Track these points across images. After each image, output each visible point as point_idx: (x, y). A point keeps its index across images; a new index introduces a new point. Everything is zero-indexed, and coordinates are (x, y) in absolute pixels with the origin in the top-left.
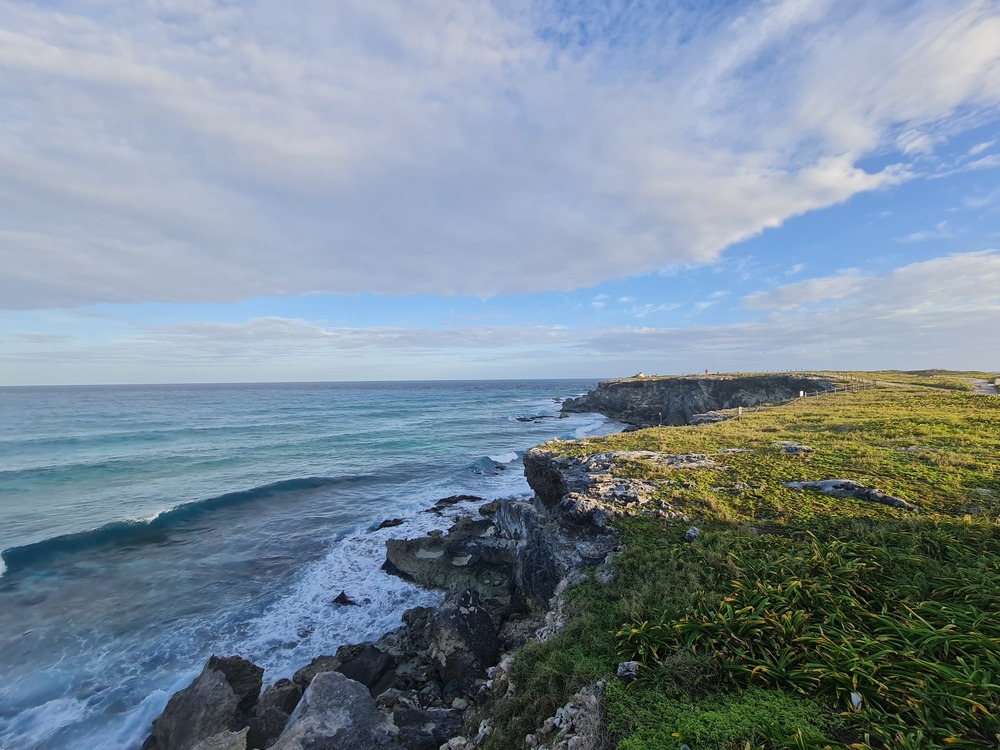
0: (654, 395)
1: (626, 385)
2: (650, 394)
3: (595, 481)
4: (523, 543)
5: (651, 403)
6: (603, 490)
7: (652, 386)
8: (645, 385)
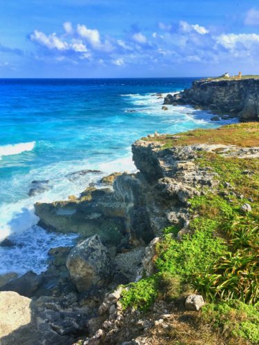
0: (234, 92)
1: (214, 84)
2: (231, 91)
3: (182, 169)
4: (132, 205)
5: (232, 98)
6: (187, 175)
7: (234, 85)
8: (229, 84)
